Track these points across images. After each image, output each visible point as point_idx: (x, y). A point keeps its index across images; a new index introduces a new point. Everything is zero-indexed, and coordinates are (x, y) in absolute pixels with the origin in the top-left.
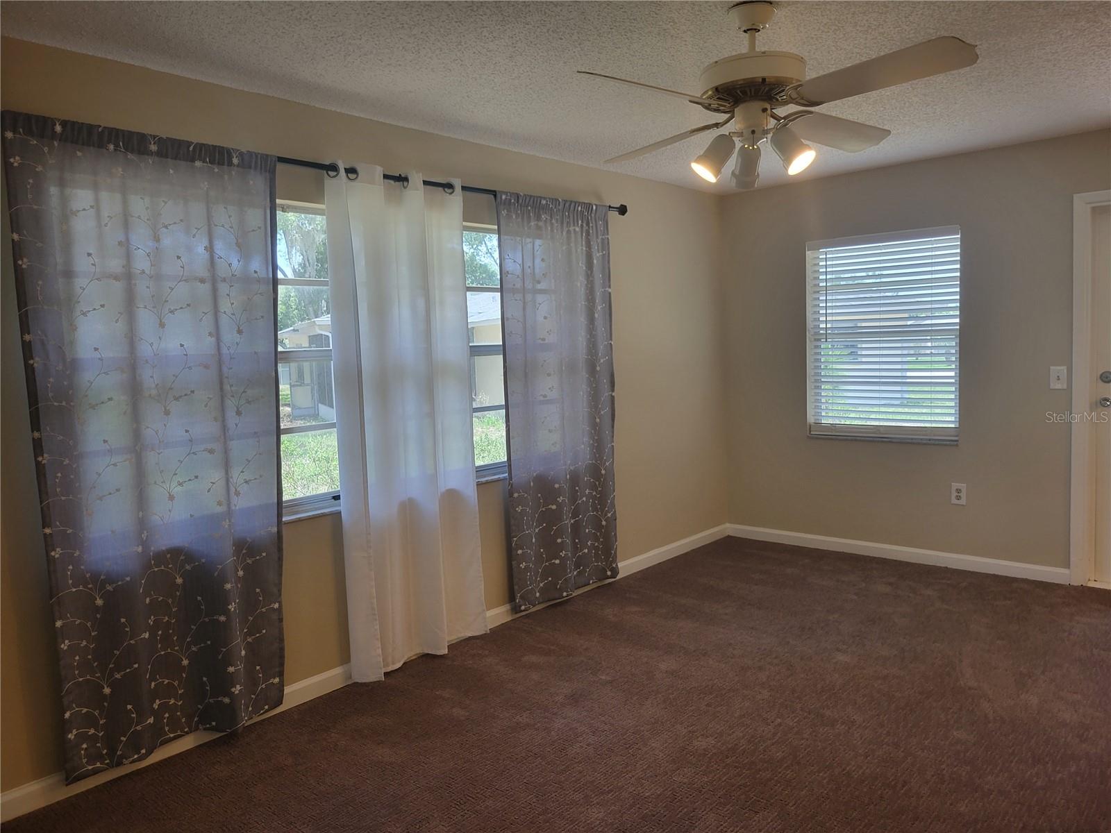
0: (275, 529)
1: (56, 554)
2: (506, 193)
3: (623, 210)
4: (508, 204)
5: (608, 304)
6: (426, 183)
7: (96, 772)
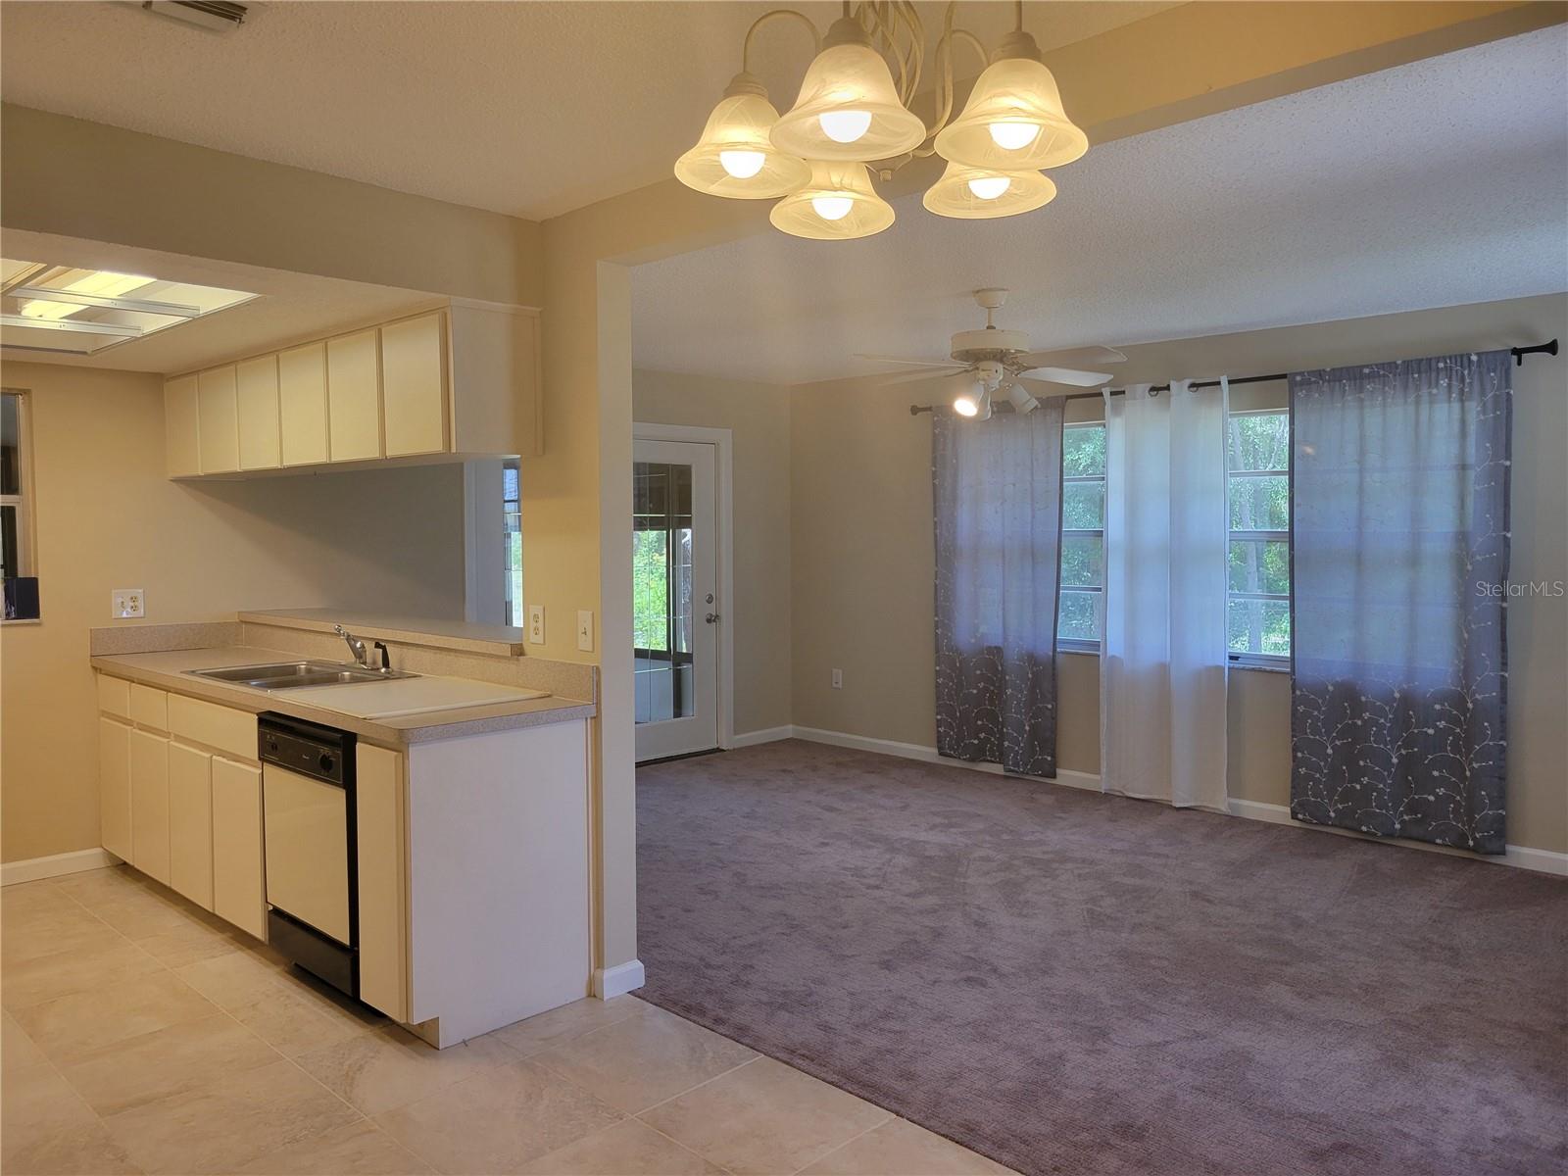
0: (1051, 654)
1: (939, 631)
2: (1301, 374)
3: (1552, 348)
4: (1306, 383)
5: (1502, 481)
6: (1193, 385)
7: (950, 756)
